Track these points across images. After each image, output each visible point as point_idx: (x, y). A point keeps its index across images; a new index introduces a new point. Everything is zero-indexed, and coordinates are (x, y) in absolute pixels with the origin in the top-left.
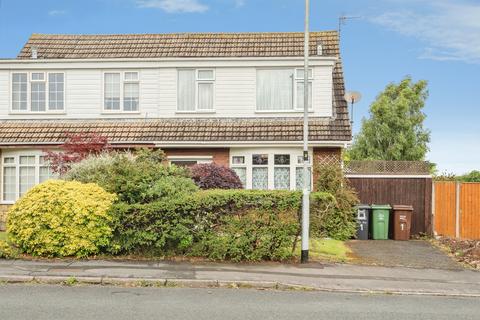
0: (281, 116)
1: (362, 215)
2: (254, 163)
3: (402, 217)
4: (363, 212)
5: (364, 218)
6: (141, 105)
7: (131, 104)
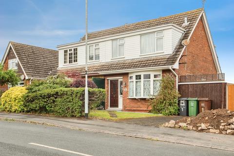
0: (150, 56)
1: (182, 103)
2: (136, 79)
3: (203, 105)
4: (183, 101)
5: (184, 105)
6: (100, 58)
7: (97, 57)
